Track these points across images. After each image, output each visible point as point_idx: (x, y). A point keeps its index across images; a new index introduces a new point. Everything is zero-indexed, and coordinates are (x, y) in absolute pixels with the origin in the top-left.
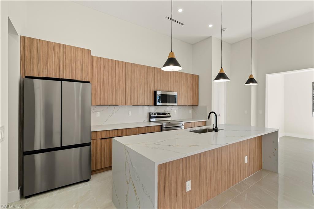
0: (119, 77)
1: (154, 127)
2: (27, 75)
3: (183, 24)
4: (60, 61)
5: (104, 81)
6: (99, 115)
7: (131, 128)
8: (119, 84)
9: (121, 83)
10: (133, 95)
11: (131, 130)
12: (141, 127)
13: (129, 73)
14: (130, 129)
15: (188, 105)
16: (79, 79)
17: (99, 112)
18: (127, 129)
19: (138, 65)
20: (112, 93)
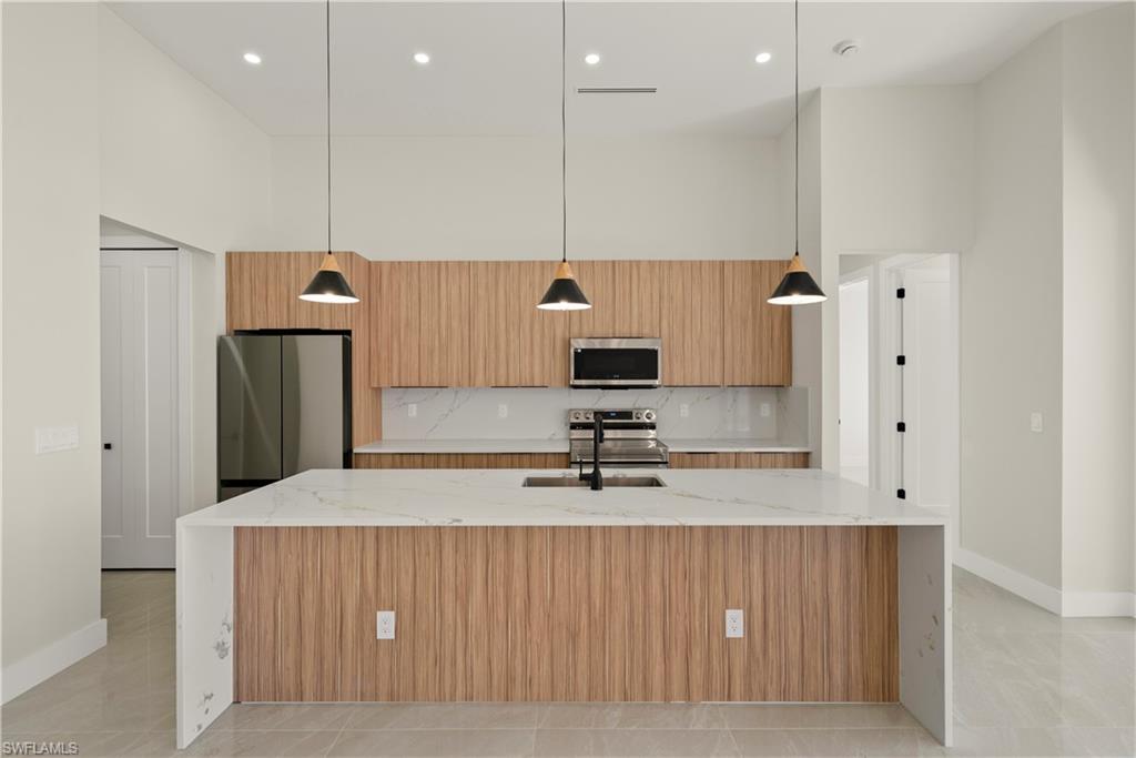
0: (449, 308)
1: (543, 457)
2: (238, 328)
3: (654, 91)
4: (289, 292)
5: (408, 325)
6: (414, 413)
7: (463, 454)
8: (449, 327)
9: (455, 324)
10: (493, 356)
11: (463, 460)
12: (496, 454)
13: (482, 292)
14: (460, 457)
15: (728, 382)
16: (327, 327)
17: (414, 406)
18: (449, 454)
19: (508, 264)
20: (431, 353)
